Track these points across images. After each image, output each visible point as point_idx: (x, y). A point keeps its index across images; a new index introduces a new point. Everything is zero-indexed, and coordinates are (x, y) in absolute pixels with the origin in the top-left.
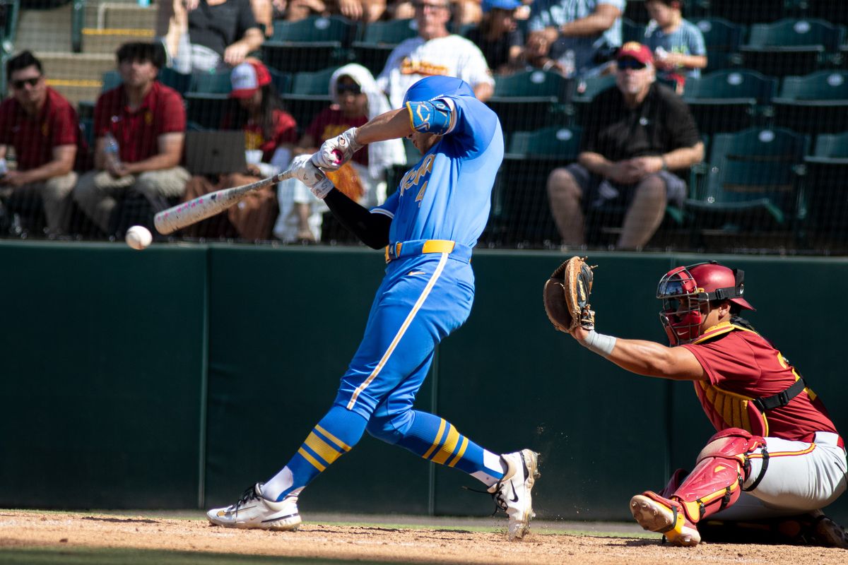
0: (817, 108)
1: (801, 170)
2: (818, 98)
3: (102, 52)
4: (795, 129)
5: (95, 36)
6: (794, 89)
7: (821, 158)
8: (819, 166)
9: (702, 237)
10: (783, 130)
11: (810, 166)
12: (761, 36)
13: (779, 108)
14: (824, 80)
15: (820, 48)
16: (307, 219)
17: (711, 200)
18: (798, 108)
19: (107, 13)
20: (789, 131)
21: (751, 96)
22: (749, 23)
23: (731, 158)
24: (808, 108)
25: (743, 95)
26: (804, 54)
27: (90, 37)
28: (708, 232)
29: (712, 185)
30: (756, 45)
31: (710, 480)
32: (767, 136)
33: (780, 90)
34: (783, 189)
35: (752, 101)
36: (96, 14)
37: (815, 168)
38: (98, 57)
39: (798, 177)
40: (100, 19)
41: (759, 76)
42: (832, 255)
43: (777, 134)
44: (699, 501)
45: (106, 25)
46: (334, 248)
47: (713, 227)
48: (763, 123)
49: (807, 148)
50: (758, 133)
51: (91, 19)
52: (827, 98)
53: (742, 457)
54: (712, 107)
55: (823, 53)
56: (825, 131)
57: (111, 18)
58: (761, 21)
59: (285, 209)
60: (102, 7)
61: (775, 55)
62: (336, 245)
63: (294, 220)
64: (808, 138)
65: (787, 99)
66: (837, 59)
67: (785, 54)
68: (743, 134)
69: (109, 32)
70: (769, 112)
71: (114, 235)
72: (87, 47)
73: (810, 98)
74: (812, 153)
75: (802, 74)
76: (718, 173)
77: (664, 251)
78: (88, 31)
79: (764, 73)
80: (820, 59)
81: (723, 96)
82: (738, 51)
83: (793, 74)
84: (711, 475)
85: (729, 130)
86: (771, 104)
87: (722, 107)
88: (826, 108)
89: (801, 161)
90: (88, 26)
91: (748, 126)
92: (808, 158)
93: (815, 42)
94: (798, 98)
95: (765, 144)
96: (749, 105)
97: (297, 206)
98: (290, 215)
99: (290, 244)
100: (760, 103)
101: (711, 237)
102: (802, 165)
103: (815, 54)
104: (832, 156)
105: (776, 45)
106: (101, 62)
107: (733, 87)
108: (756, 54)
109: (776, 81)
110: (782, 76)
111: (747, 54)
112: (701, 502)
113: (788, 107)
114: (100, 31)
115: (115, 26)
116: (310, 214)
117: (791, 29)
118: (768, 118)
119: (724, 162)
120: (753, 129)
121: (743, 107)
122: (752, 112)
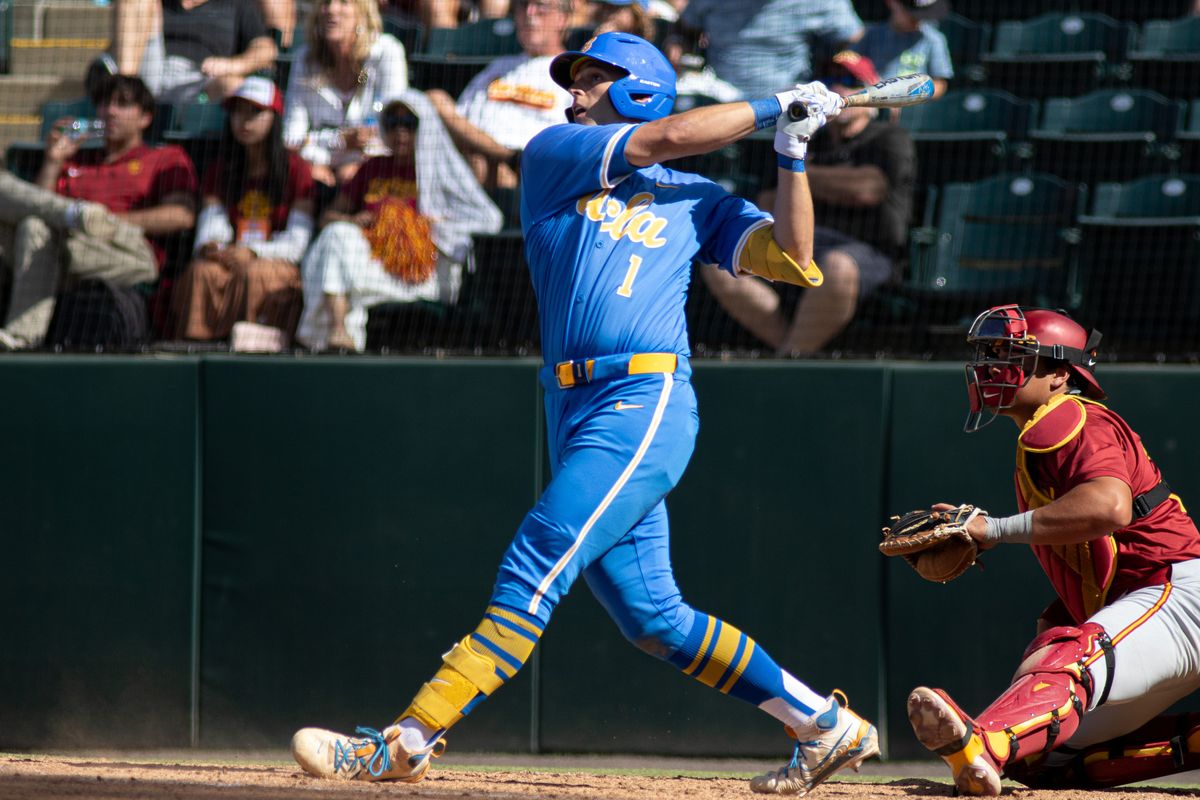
0: (1096, 145)
1: (1073, 236)
2: (1098, 130)
3: (40, 73)
4: (1065, 175)
5: (30, 50)
6: (1061, 118)
7: (1102, 218)
8: (1101, 230)
9: (928, 336)
10: (1045, 178)
11: (1087, 229)
12: (1013, 40)
13: (1039, 145)
14: (1106, 103)
15: (1099, 56)
16: (343, 318)
17: (940, 282)
18: (1068, 145)
19: (46, 15)
20: (1055, 180)
21: (1000, 127)
22: (995, 20)
23: (970, 219)
24: (1082, 145)
25: (986, 127)
26: (1077, 65)
27: (21, 50)
28: (937, 329)
29: (942, 261)
30: (1004, 53)
31: (1025, 701)
32: (1022, 186)
33: (1041, 120)
34: (1047, 264)
35: (1001, 135)
36: (31, 17)
37: (1094, 233)
38: (34, 80)
39: (1071, 246)
40: (37, 24)
41: (1010, 98)
42: (1121, 361)
43: (1037, 185)
44: (1008, 731)
45: (45, 34)
46: (386, 358)
47: (945, 322)
48: (1017, 168)
49: (1082, 203)
50: (1009, 183)
51: (23, 24)
52: (1112, 130)
53: (1075, 667)
54: (942, 144)
55: (1103, 62)
56: (1108, 178)
57: (53, 24)
58: (1011, 17)
59: (312, 303)
60: (39, 8)
61: (1034, 66)
62: (390, 354)
63: (325, 319)
64: (1083, 189)
65: (1052, 132)
66: (1124, 72)
67: (1048, 66)
68: (988, 183)
69: (51, 43)
70: (1025, 151)
71: (61, 342)
72: (18, 66)
73: (1084, 131)
74: (1089, 211)
75: (1073, 94)
76: (952, 242)
77: (873, 357)
78: (19, 43)
79: (1018, 93)
80: (1099, 72)
81: (958, 128)
82: (979, 62)
83: (1060, 94)
84: (1028, 695)
85: (967, 178)
86: (1028, 139)
87: (956, 144)
88: (1110, 145)
89: (1073, 223)
90: (18, 34)
91: (995, 172)
92: (1084, 219)
93: (1092, 48)
94: (1069, 130)
95: (1020, 198)
96: (996, 142)
97: (327, 297)
98: (319, 312)
99: (321, 353)
100: (1013, 139)
101: (942, 336)
102: (1075, 230)
103: (1092, 64)
104: (1118, 215)
105: (1035, 51)
106: (39, 88)
107: (974, 115)
108: (1006, 66)
109: (1035, 106)
110: (1043, 99)
111: (992, 65)
112: (1011, 732)
113: (1054, 144)
114: (37, 41)
115: (59, 33)
116: (349, 309)
117: (1056, 27)
118: (1024, 160)
119: (961, 226)
120: (1002, 178)
121: (987, 144)
122: (999, 150)
